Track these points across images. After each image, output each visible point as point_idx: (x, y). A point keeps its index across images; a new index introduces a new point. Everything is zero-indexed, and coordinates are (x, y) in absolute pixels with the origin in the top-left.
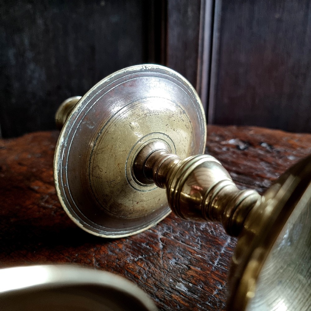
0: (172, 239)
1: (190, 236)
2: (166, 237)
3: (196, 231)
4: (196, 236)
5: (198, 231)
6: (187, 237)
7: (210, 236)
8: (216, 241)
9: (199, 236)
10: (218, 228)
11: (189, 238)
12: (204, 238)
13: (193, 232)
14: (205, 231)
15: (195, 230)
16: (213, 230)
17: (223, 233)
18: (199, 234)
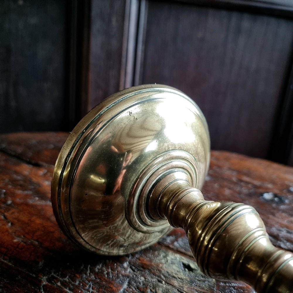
0: (58, 286)
1: (81, 281)
2: (52, 283)
3: (89, 274)
4: (88, 281)
5: (92, 273)
6: (77, 283)
7: (105, 279)
8: (110, 287)
9: (92, 281)
10: (117, 268)
11: (79, 284)
12: (97, 283)
13: (86, 274)
14: (100, 273)
15: (88, 272)
16: (110, 270)
17: (121, 275)
18: (93, 277)
